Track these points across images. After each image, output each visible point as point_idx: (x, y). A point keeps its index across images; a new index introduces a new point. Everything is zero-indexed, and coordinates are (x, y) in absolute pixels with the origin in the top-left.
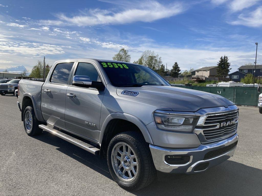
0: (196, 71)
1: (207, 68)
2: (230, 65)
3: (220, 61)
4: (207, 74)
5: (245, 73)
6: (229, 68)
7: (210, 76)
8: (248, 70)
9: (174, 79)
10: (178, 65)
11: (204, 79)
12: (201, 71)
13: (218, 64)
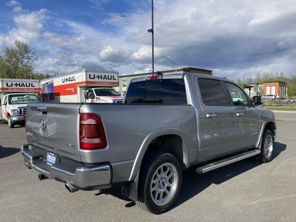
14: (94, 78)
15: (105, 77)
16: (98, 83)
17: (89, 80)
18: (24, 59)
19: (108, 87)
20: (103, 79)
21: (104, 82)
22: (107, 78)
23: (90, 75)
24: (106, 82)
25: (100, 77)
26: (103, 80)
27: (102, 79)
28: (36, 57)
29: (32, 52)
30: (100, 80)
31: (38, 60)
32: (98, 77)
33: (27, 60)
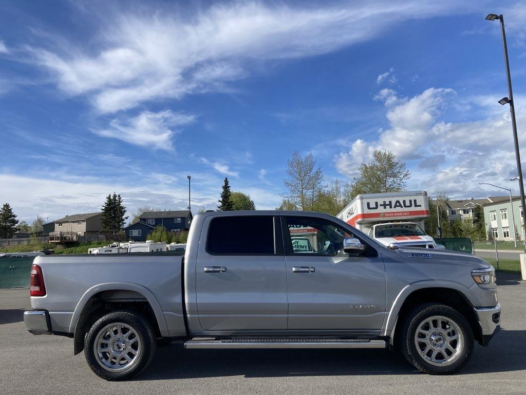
0: (57, 223)
1: (80, 216)
2: (125, 211)
3: (106, 203)
4: (80, 229)
5: (150, 225)
6: (124, 217)
7: (87, 232)
8: (156, 219)
9: (5, 242)
10: (13, 211)
11: (75, 238)
12: (67, 222)
13: (103, 208)
14: (377, 207)
15: (398, 204)
16: (384, 215)
17: (367, 211)
18: (388, 178)
19: (403, 221)
20: (395, 207)
21: (396, 213)
22: (403, 206)
23: (368, 204)
24: (401, 212)
25: (388, 205)
26: (393, 210)
27: (391, 207)
28: (405, 172)
29: (398, 165)
30: (388, 209)
31: (409, 176)
32: (385, 205)
33: (393, 179)
